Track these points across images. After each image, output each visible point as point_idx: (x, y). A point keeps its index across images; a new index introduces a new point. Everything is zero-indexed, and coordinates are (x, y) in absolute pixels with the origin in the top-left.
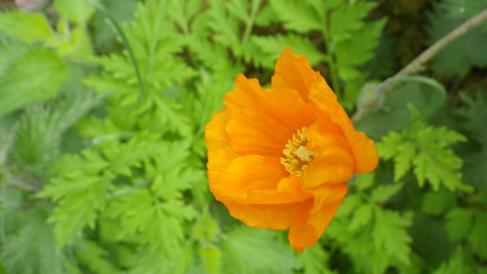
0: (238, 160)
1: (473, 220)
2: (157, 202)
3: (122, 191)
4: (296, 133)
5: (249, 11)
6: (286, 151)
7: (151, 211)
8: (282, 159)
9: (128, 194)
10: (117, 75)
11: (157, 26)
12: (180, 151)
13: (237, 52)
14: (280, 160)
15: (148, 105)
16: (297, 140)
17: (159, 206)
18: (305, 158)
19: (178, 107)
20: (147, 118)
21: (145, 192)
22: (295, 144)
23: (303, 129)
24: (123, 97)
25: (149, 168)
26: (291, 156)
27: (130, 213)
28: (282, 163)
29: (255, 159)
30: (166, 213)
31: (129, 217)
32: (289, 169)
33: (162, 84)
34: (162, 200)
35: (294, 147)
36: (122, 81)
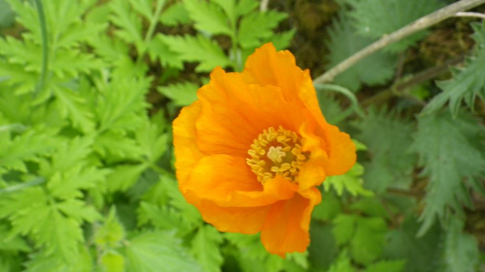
0: (205, 159)
1: (355, 225)
2: (52, 202)
3: (13, 187)
4: (262, 133)
5: (154, 10)
6: (251, 152)
7: (46, 211)
8: (248, 159)
9: (19, 191)
10: (12, 60)
11: (62, 11)
12: (81, 148)
13: (141, 49)
14: (246, 161)
15: (47, 95)
16: (263, 141)
17: (55, 206)
18: (277, 159)
19: (82, 100)
20: (42, 111)
21: (40, 189)
22: (262, 144)
23: (270, 129)
24: (16, 86)
25: (44, 165)
26: (257, 157)
27: (22, 212)
28: (249, 164)
29: (223, 159)
30: (65, 215)
31: (20, 217)
32: (256, 170)
33: (66, 73)
34: (58, 200)
35: (260, 147)
36: (19, 67)
